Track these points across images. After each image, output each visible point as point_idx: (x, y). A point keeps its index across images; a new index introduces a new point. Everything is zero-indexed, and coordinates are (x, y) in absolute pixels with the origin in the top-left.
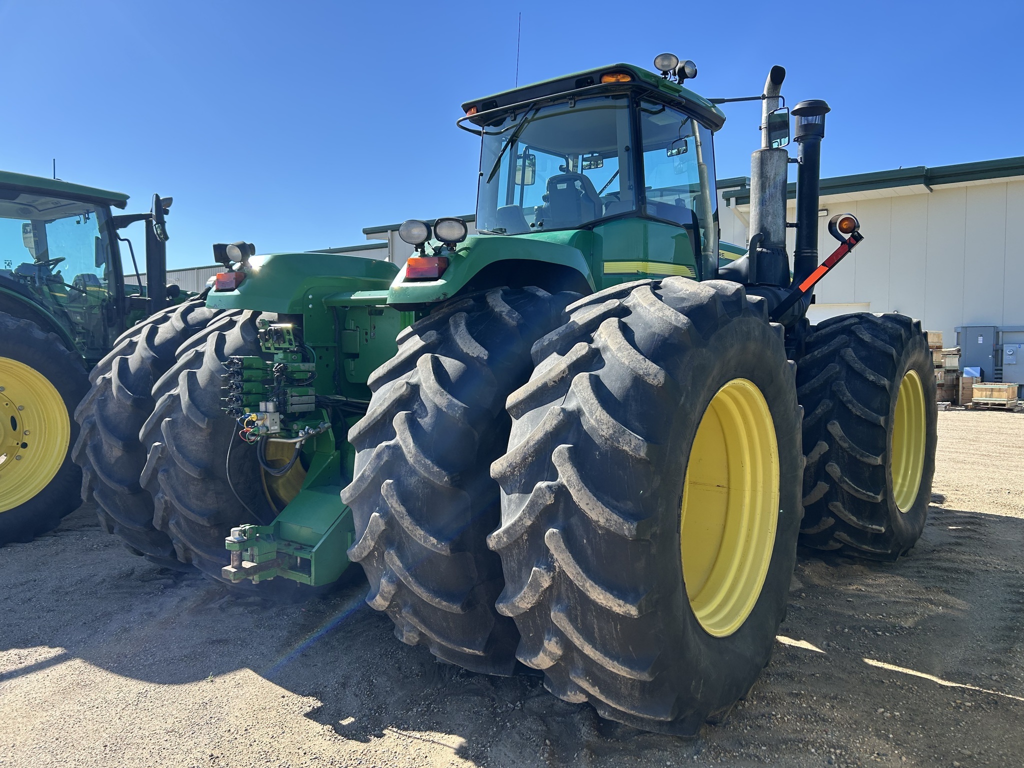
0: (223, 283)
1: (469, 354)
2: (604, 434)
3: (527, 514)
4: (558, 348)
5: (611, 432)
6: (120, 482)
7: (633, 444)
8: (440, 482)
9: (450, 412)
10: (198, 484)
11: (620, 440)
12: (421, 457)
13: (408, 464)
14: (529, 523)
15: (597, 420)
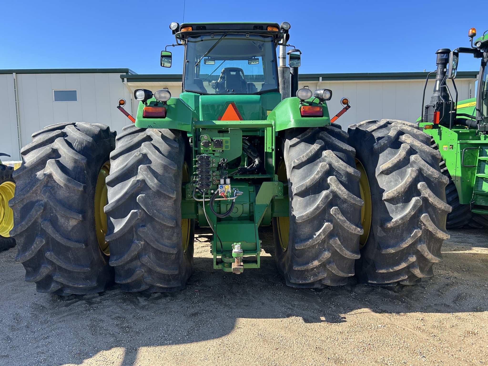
0: (149, 113)
1: (347, 150)
2: (436, 176)
3: (413, 210)
4: (388, 146)
5: (438, 175)
6: (78, 241)
7: (446, 179)
8: (361, 204)
9: (356, 174)
10: (169, 230)
11: (442, 178)
12: (351, 195)
13: (341, 199)
14: (413, 213)
15: (431, 172)
